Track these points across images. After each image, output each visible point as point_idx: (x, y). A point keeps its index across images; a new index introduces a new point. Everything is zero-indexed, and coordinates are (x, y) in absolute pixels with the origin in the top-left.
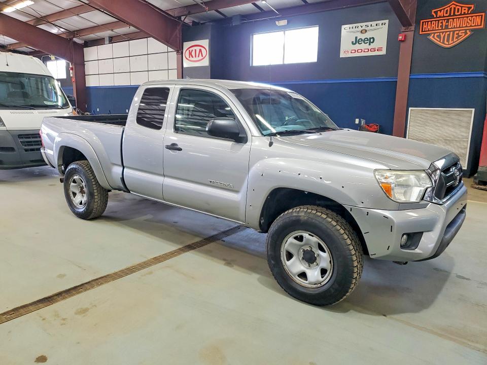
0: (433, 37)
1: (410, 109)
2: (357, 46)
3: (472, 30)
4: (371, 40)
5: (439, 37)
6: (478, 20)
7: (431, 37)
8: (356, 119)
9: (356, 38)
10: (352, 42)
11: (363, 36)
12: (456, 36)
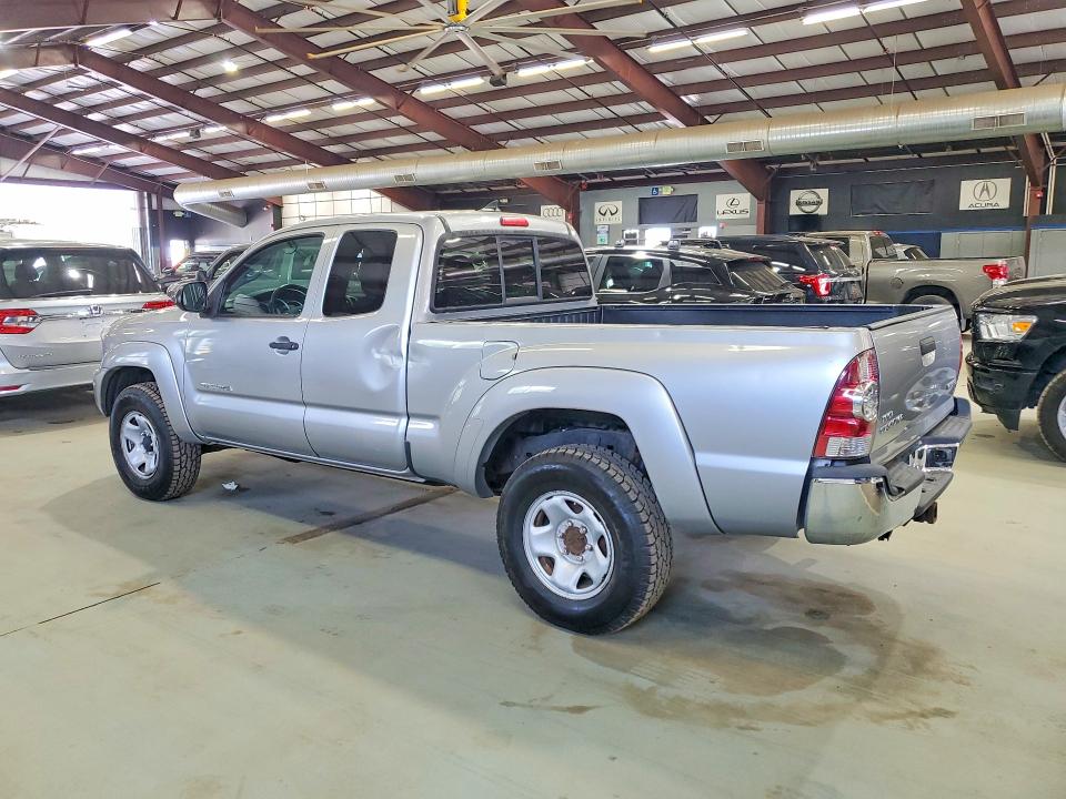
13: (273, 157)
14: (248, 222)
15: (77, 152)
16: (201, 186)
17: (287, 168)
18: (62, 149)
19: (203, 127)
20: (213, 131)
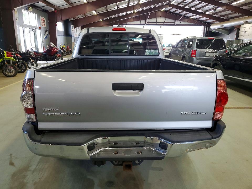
13: (236, 15)
14: (230, 33)
15: (191, 18)
16: (217, 24)
17: (241, 17)
18: (188, 17)
19: (217, 9)
20: (219, 9)
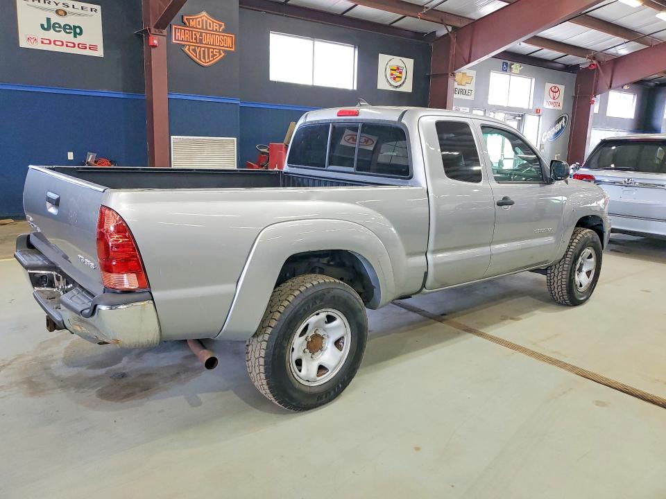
0: (189, 50)
1: (172, 137)
2: (51, 34)
3: (224, 51)
4: (77, 31)
5: (194, 50)
6: (229, 40)
7: (186, 49)
8: (69, 153)
9: (48, 20)
10: (42, 26)
11: (62, 21)
12: (211, 54)
